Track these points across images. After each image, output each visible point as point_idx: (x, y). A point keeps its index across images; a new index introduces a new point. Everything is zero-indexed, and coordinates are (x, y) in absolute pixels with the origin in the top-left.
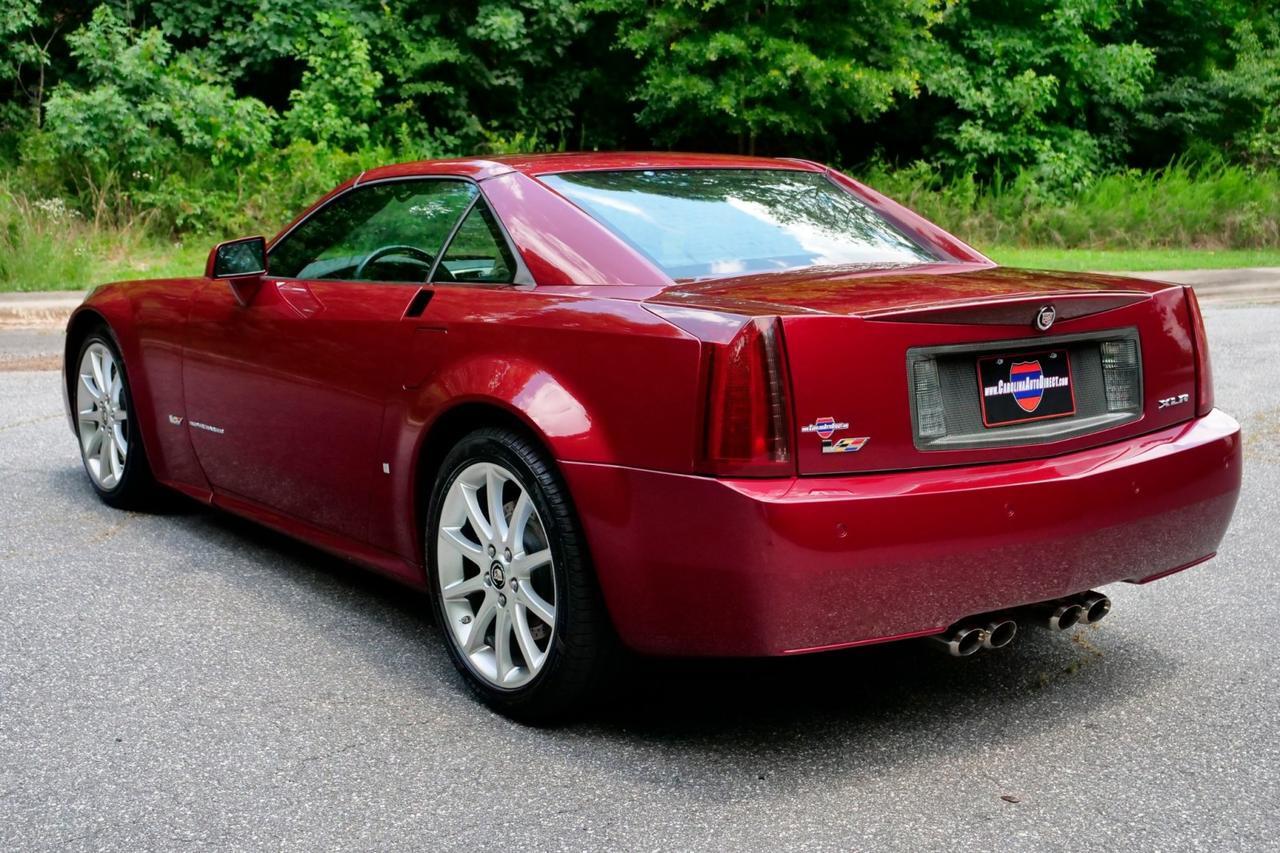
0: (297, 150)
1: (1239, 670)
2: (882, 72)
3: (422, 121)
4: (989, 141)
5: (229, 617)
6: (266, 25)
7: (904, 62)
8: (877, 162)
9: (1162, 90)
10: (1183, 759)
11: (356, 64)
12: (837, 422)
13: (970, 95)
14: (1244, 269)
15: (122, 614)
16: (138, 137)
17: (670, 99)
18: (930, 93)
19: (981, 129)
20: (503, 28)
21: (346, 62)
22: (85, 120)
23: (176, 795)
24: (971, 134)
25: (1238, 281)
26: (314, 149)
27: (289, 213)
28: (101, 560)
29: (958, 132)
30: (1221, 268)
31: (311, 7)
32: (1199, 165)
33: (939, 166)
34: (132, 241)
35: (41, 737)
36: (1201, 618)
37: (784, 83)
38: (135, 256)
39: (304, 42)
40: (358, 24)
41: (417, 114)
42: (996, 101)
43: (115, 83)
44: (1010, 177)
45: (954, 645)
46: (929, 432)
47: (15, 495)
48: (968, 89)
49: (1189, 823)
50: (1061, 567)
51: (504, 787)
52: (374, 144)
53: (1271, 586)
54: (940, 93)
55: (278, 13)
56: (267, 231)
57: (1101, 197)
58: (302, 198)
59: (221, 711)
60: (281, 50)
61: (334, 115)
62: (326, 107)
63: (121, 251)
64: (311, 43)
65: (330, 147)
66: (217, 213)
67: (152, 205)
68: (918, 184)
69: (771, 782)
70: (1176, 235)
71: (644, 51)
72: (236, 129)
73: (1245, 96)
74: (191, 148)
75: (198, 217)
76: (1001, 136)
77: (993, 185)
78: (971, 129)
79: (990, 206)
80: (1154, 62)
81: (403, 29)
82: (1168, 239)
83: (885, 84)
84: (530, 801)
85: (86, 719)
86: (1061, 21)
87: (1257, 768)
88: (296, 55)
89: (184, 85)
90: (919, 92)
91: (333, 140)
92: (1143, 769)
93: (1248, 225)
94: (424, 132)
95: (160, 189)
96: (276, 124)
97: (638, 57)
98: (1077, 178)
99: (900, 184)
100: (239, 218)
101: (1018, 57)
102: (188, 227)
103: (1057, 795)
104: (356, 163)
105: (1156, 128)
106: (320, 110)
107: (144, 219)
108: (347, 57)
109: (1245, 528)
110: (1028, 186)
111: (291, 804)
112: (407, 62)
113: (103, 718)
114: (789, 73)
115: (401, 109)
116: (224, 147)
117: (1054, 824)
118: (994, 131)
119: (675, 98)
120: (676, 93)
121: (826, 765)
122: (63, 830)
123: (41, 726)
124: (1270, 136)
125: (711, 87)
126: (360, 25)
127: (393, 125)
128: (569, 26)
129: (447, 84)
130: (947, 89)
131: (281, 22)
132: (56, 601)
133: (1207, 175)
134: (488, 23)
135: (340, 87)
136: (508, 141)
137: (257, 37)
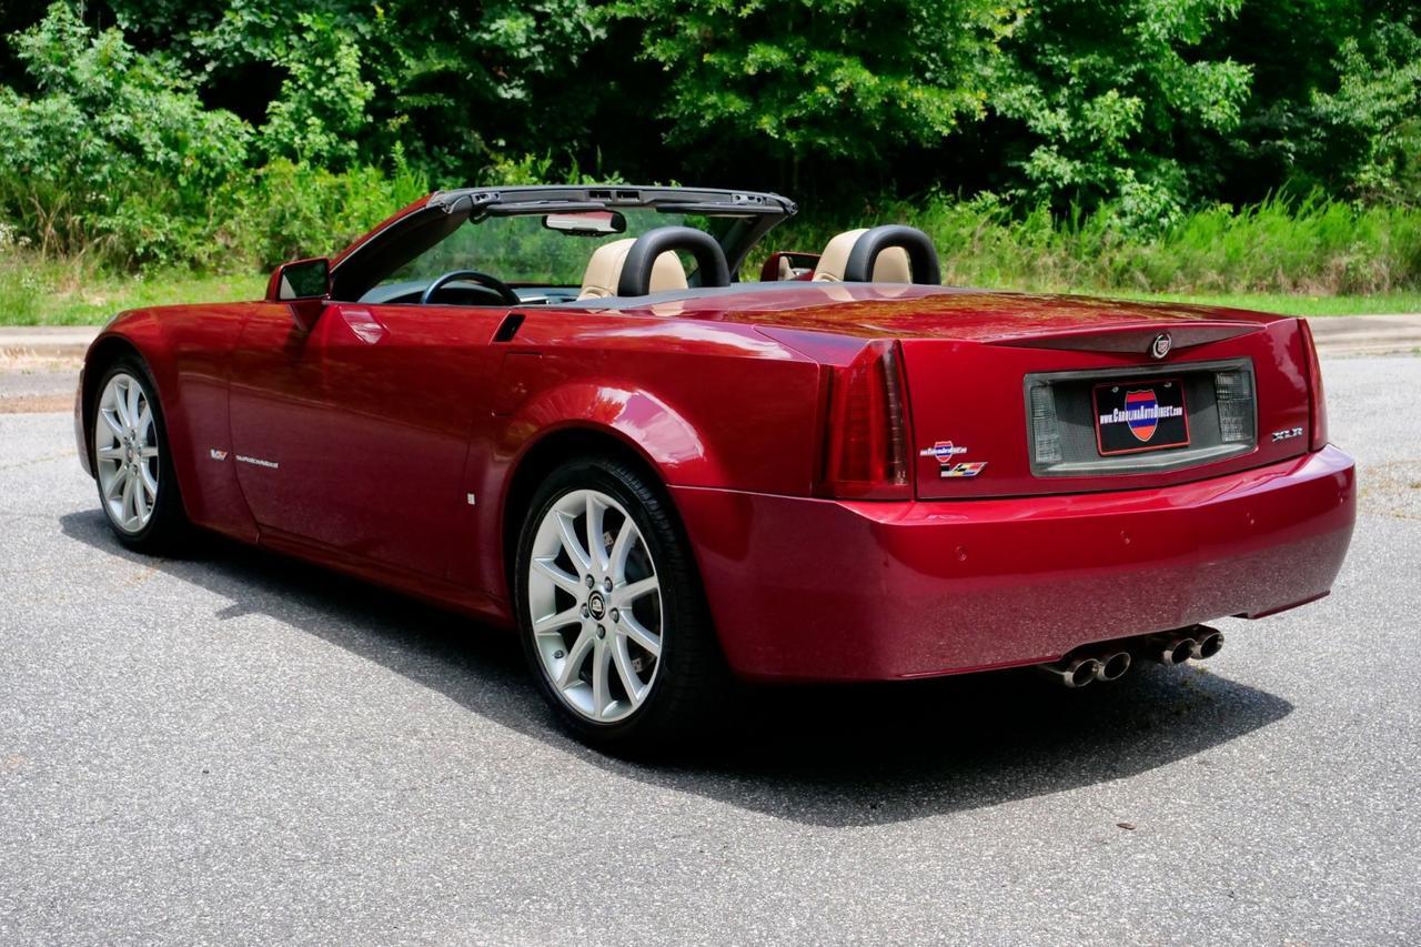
0: (276, 171)
1: (1352, 712)
2: (944, 90)
3: (419, 139)
4: (1065, 170)
5: (293, 659)
6: (240, 24)
7: (968, 79)
8: (937, 192)
9: (1258, 114)
10: (1298, 792)
11: (344, 73)
12: (955, 446)
13: (1043, 116)
14: (1350, 317)
15: (176, 654)
16: (95, 153)
17: (703, 118)
18: (998, 114)
19: (1055, 155)
20: (510, 32)
21: (332, 71)
22: (36, 132)
23: (279, 821)
24: (1045, 162)
25: (1345, 329)
26: (295, 169)
27: (265, 242)
28: (140, 604)
29: (1029, 160)
30: (1325, 316)
31: (290, 6)
32: (1299, 200)
33: (1008, 198)
34: (85, 272)
35: (123, 769)
36: (1312, 664)
37: (832, 100)
38: (88, 288)
39: (284, 46)
40: (345, 27)
41: (413, 130)
42: (1073, 124)
43: (68, 92)
44: (1090, 209)
45: (1068, 676)
46: (1045, 459)
47: (25, 539)
48: (1041, 109)
49: (1305, 847)
50: (1169, 601)
51: (613, 815)
52: (364, 164)
53: (1384, 635)
54: (1009, 114)
55: (254, 10)
56: (240, 261)
57: (1191, 236)
58: (282, 224)
59: (305, 746)
60: (257, 54)
61: (318, 130)
62: (309, 122)
63: (72, 283)
64: (290, 48)
65: (313, 167)
66: (181, 241)
67: (109, 231)
68: (984, 218)
69: (884, 812)
70: (1274, 279)
71: (673, 62)
72: (206, 146)
73: (1351, 122)
74: (154, 166)
75: (161, 245)
76: (1078, 164)
77: (1069, 219)
78: (1045, 156)
79: (1066, 243)
80: (1252, 81)
81: (397, 34)
82: (1265, 283)
83: (947, 105)
84: (641, 827)
85: (166, 752)
86: (1144, 37)
87: (1372, 800)
88: (273, 61)
89: (146, 95)
90: (986, 114)
91: (316, 159)
92: (1258, 801)
93: (1355, 269)
94: (420, 151)
95: (118, 212)
96: (252, 139)
97: (666, 68)
98: (1164, 213)
99: (964, 218)
100: (210, 248)
101: (1098, 75)
102: (149, 256)
103: (1172, 823)
104: (342, 186)
105: (1252, 157)
106: (302, 126)
107: (98, 247)
108: (334, 64)
109: (1357, 580)
110: (1108, 221)
111: (399, 829)
112: (402, 72)
113: (183, 752)
114: (838, 90)
115: (394, 124)
116: (192, 166)
117: (1171, 847)
118: (1071, 159)
119: (709, 117)
120: (710, 111)
121: (938, 797)
122: (172, 850)
123: (121, 760)
124: (1380, 168)
125: (750, 104)
126: (348, 28)
127: (385, 142)
128: (586, 33)
129: (448, 96)
130: (1017, 110)
131: (258, 21)
132: (103, 642)
133: (1309, 212)
134: (493, 27)
135: (325, 98)
136: (517, 163)
137: (227, 38)
